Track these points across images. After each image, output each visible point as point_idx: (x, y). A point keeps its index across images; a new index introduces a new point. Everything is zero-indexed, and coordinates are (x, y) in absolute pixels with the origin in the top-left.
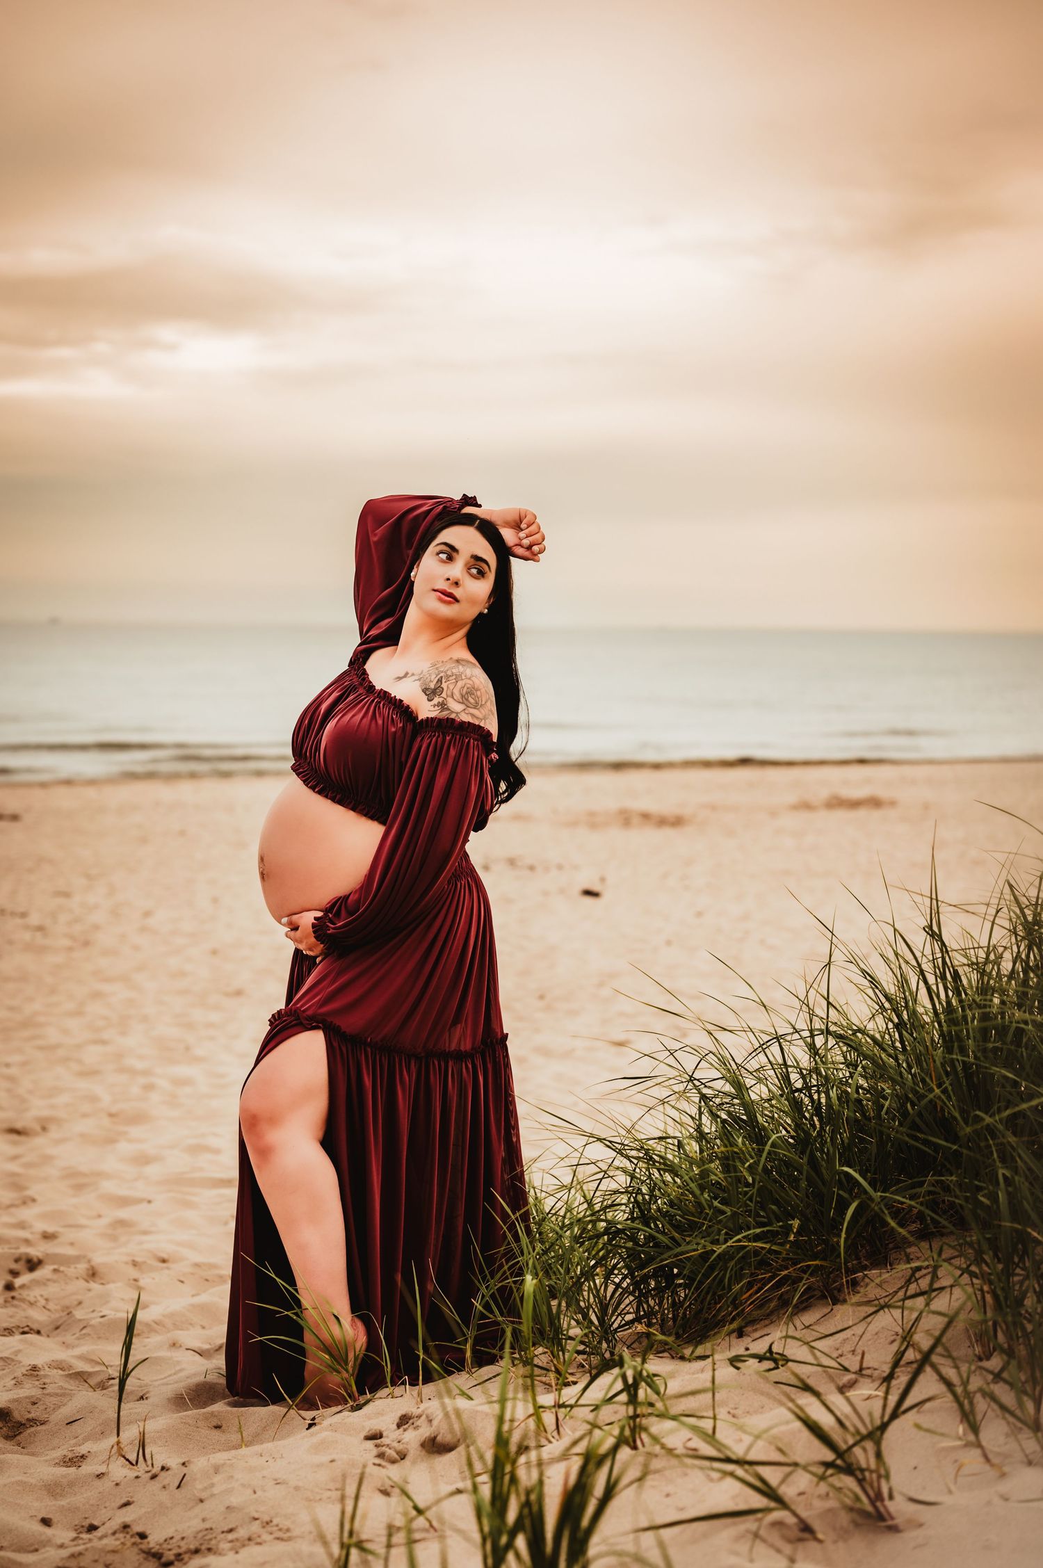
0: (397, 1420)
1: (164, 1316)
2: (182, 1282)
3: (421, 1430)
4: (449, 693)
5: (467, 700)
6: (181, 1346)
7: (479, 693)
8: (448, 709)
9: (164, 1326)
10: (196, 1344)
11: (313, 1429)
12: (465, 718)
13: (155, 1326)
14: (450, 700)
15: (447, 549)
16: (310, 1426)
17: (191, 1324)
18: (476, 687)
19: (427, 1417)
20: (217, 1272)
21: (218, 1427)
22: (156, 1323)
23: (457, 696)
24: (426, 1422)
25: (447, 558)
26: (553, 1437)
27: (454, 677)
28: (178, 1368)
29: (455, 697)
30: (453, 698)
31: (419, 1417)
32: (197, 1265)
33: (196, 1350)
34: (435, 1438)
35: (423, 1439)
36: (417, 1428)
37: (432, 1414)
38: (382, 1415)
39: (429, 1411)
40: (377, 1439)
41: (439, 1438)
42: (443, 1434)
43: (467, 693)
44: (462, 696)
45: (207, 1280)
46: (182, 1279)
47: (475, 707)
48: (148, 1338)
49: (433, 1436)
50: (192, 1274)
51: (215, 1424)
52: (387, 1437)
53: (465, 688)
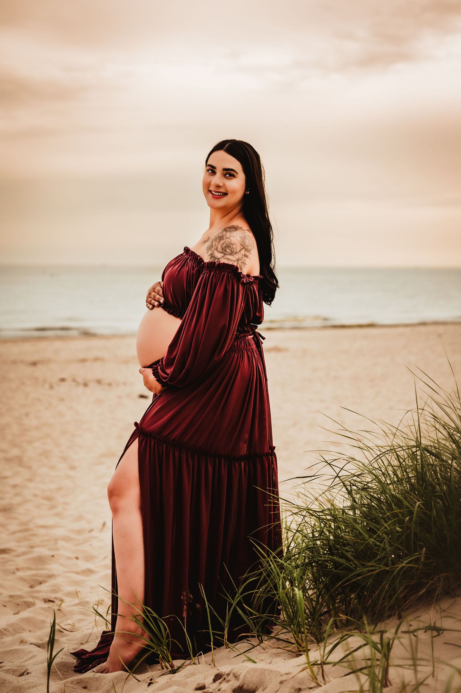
0: (213, 677)
1: (7, 625)
2: (5, 606)
3: (231, 683)
4: (215, 248)
5: (225, 251)
6: (26, 642)
7: (234, 246)
8: (214, 257)
9: (9, 632)
10: (34, 641)
11: (151, 686)
12: (223, 261)
13: (4, 631)
14: (215, 251)
15: (211, 168)
16: (150, 684)
17: (23, 630)
18: (232, 242)
19: (234, 674)
20: (23, 600)
21: (85, 688)
22: (5, 630)
23: (220, 249)
24: (233, 677)
25: (212, 172)
26: (321, 682)
27: (219, 238)
28: (31, 655)
29: (218, 250)
30: (217, 250)
31: (228, 675)
32: (11, 596)
33: (36, 644)
34: (243, 686)
35: (234, 688)
36: (228, 681)
37: (237, 672)
38: (194, 675)
39: (235, 671)
40: (202, 689)
41: (245, 687)
42: (247, 684)
43: (225, 247)
44: (222, 249)
45: (18, 605)
46: (5, 604)
47: (231, 254)
48: (2, 638)
49: (241, 685)
50: (10, 601)
51: (83, 686)
52: (209, 687)
53: (225, 244)
